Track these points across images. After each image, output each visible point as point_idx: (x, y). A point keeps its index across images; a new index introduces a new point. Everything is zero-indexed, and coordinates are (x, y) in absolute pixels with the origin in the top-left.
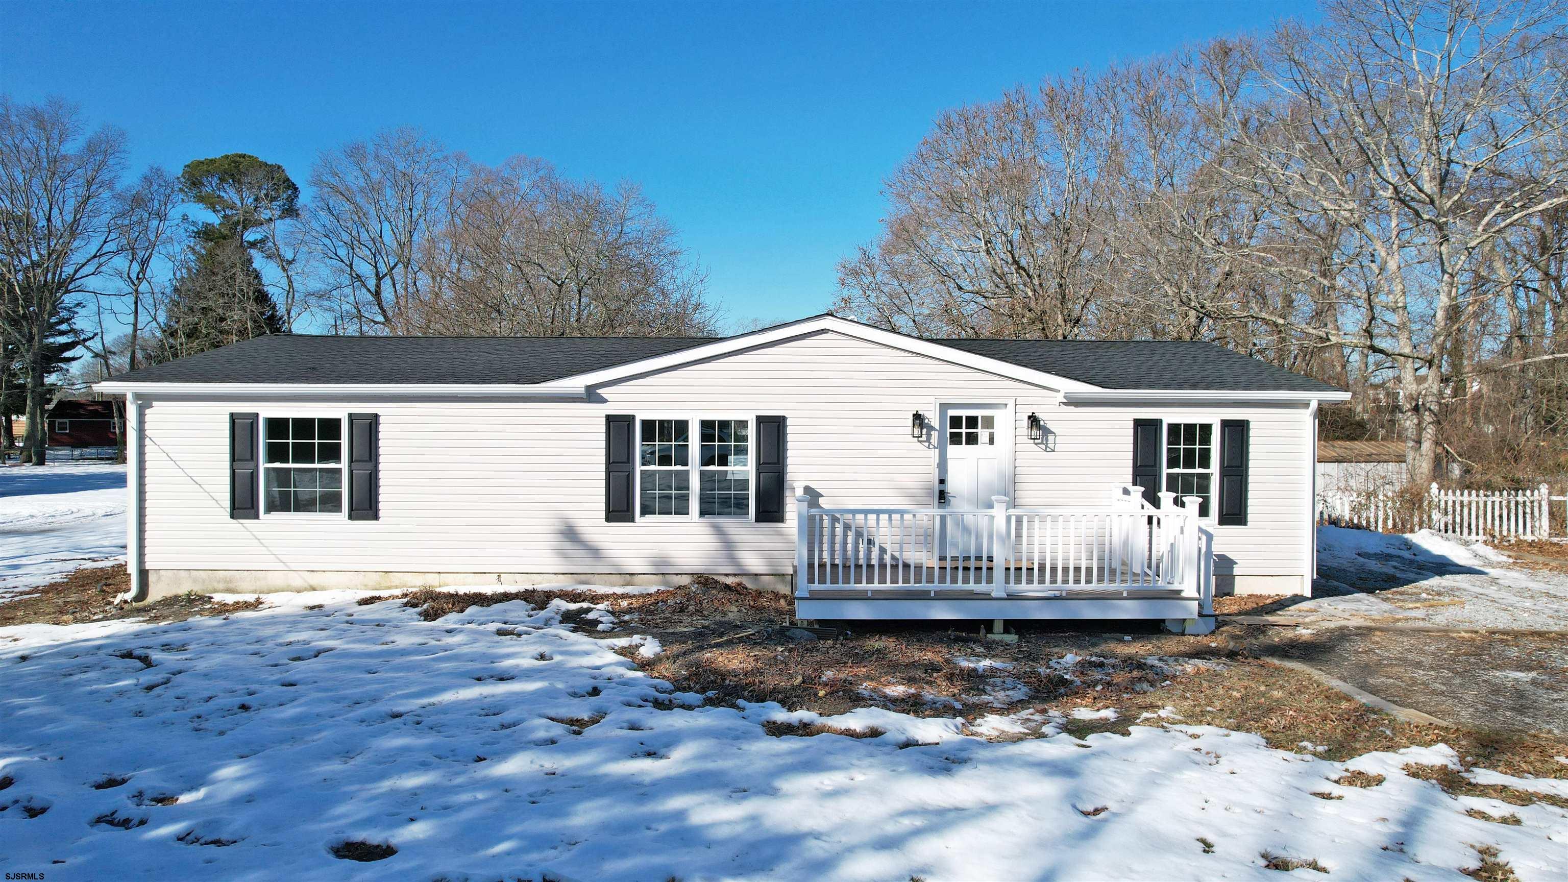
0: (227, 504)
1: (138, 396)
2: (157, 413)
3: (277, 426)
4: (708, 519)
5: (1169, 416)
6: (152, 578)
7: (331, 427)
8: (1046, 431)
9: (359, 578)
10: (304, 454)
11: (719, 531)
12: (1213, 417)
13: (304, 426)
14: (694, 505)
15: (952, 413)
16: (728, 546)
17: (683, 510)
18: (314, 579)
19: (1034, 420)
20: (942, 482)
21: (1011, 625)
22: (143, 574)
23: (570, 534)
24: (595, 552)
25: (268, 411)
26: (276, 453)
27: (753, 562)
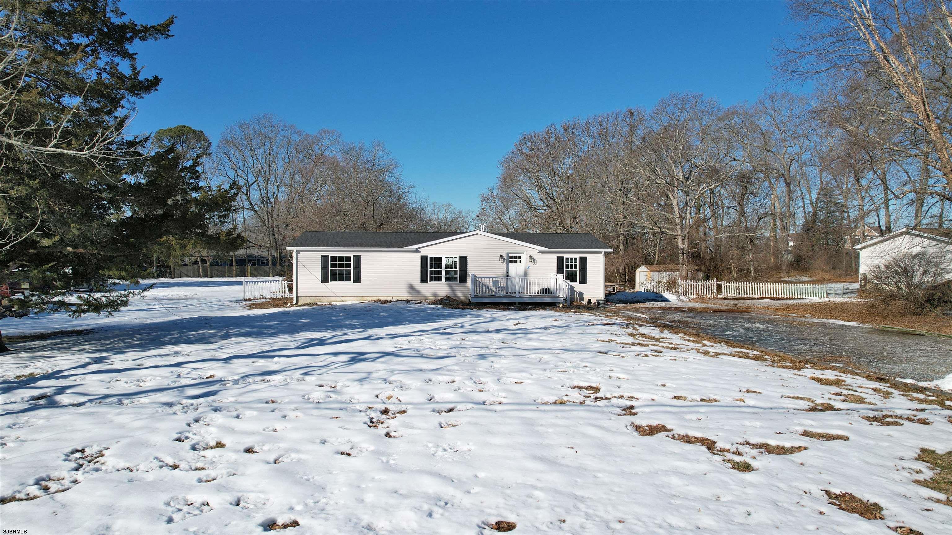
0: (320, 279)
1: (297, 251)
2: (301, 255)
3: (333, 259)
4: (447, 283)
5: (566, 256)
6: (299, 299)
7: (348, 259)
8: (534, 260)
9: (355, 298)
10: (341, 266)
11: (451, 287)
12: (578, 256)
13: (341, 259)
14: (443, 279)
15: (510, 255)
16: (453, 290)
17: (440, 279)
18: (343, 299)
19: (531, 257)
20: (507, 273)
21: (520, 303)
22: (297, 297)
23: (411, 287)
24: (418, 292)
25: (331, 255)
26: (333, 265)
27: (459, 294)
